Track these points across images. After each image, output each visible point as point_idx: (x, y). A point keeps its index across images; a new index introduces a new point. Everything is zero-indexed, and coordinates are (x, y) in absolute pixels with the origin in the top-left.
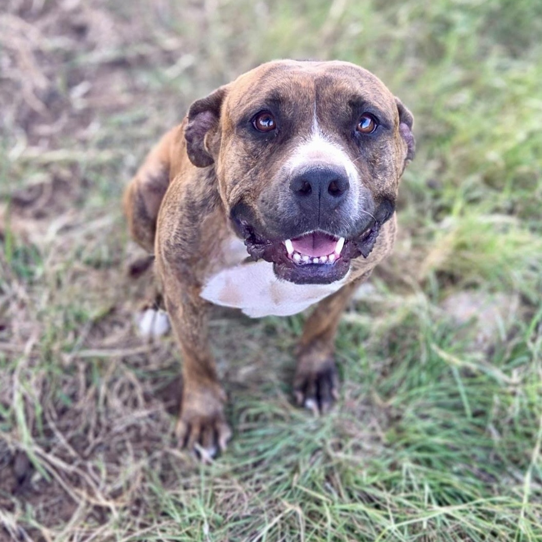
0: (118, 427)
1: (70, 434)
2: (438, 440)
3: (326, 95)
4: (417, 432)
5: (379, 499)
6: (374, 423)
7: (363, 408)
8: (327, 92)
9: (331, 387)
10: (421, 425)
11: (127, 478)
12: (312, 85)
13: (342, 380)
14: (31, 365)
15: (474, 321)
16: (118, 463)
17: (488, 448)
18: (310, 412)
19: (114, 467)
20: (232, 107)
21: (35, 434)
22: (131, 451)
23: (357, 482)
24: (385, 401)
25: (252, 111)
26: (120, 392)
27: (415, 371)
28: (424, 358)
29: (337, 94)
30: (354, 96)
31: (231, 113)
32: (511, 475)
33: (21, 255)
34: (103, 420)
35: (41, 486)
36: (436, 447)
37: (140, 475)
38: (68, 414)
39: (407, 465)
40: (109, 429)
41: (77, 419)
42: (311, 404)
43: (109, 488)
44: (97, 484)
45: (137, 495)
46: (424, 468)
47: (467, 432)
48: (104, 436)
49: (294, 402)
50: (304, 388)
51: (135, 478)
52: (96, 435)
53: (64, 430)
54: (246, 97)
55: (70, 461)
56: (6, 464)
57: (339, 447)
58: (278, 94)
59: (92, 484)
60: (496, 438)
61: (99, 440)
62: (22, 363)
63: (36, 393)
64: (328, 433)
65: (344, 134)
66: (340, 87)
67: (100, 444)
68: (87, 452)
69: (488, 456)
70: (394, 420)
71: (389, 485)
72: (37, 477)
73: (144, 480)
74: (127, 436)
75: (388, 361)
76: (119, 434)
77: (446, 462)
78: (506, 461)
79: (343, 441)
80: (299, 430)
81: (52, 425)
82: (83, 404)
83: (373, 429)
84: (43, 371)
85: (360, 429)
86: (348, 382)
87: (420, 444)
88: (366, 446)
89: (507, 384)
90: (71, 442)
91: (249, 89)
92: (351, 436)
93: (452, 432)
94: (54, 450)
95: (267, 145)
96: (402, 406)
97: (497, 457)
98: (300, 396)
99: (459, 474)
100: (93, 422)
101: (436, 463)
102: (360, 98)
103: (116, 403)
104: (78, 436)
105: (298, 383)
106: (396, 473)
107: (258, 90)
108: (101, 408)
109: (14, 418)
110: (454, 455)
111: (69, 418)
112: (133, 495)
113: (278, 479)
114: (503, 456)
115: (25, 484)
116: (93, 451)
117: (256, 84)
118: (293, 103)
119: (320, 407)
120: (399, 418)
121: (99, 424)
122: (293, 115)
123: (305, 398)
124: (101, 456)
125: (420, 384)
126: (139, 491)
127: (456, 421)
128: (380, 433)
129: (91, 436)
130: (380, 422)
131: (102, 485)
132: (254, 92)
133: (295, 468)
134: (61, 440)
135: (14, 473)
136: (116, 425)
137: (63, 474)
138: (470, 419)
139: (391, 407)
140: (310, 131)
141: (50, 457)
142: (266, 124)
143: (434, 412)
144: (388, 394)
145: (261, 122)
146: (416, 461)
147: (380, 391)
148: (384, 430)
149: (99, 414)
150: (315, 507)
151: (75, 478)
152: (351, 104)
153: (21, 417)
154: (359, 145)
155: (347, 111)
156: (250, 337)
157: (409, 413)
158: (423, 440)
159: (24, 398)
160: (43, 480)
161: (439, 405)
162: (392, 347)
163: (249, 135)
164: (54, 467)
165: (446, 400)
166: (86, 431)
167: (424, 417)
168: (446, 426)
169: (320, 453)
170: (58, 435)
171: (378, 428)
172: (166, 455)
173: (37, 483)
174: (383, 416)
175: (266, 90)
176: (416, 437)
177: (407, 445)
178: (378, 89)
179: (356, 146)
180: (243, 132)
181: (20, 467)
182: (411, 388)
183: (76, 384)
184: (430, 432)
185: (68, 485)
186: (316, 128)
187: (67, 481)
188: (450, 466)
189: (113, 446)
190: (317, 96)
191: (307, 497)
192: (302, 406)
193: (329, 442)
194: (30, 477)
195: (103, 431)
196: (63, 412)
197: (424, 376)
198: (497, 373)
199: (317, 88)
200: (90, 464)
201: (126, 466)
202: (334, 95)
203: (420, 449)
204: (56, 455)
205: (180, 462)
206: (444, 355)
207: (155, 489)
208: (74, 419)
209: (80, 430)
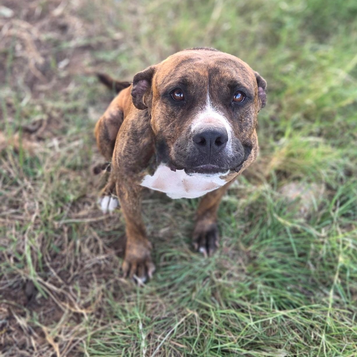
0: (88, 265)
1: (59, 270)
2: (278, 271)
3: (215, 81)
4: (266, 266)
5: (243, 306)
6: (240, 261)
7: (234, 252)
8: (216, 79)
9: (215, 239)
10: (268, 262)
11: (93, 295)
12: (207, 74)
13: (221, 236)
14: (35, 229)
15: (299, 199)
16: (88, 287)
17: (308, 275)
18: (202, 255)
19: (86, 289)
20: (159, 84)
21: (38, 270)
22: (95, 280)
23: (230, 297)
24: (247, 248)
25: (170, 88)
26: (89, 244)
27: (264, 229)
28: (269, 222)
29: (222, 80)
30: (232, 81)
31: (158, 87)
32: (322, 291)
33: (29, 163)
34: (78, 260)
35: (41, 301)
36: (277, 275)
37: (101, 293)
38: (57, 258)
39: (260, 286)
40: (82, 266)
41: (63, 261)
42: (202, 250)
43: (82, 302)
44: (75, 300)
45: (99, 306)
46: (270, 288)
47: (295, 266)
48: (79, 271)
49: (192, 249)
50: (199, 241)
51: (98, 296)
52: (74, 270)
53: (55, 267)
54: (167, 78)
55: (59, 286)
56: (21, 288)
57: (220, 275)
58: (186, 80)
59: (72, 299)
60: (312, 269)
61: (76, 273)
62: (30, 227)
63: (38, 245)
64: (212, 267)
65: (225, 104)
66: (223, 75)
67: (77, 275)
68: (69, 280)
69: (308, 280)
70: (252, 259)
71: (249, 298)
72: (39, 296)
73: (103, 297)
74: (93, 271)
75: (248, 224)
76: (88, 269)
77: (283, 284)
78: (319, 283)
79: (222, 272)
80: (196, 266)
81: (48, 264)
82: (67, 251)
83: (240, 265)
84: (42, 232)
85: (232, 265)
86: (224, 237)
87: (267, 273)
88: (236, 275)
89: (319, 237)
90: (59, 274)
91: (169, 73)
92: (227, 269)
93: (286, 266)
94: (50, 279)
95: (180, 110)
96: (257, 251)
97: (313, 281)
98: (196, 245)
99: (291, 291)
100: (73, 262)
101: (277, 285)
103: (86, 251)
104: (64, 271)
105: (195, 237)
106: (254, 291)
107: (174, 75)
108: (77, 254)
109: (25, 260)
110: (288, 279)
111: (58, 260)
112: (97, 306)
113: (184, 295)
114: (317, 280)
115: (32, 300)
116: (73, 280)
117: (173, 71)
118: (195, 86)
119: (208, 251)
120: (255, 258)
121: (76, 263)
122: (195, 93)
123: (199, 247)
124: (77, 283)
125: (267, 237)
126: (100, 303)
127: (288, 259)
128: (244, 267)
129: (71, 271)
130: (244, 260)
131: (78, 300)
132: (172, 75)
133: (193, 289)
134: (53, 273)
135: (25, 294)
136: (86, 264)
137: (55, 294)
138: (297, 258)
139: (250, 251)
140: (205, 103)
141: (47, 284)
142: (179, 95)
143: (276, 254)
144: (248, 244)
145: (176, 95)
146: (266, 284)
147: (243, 242)
148: (246, 265)
149: (76, 258)
150: (205, 312)
151: (62, 296)
152: (229, 86)
153: (29, 259)
154: (233, 110)
155: (227, 91)
156: (166, 210)
157: (261, 255)
158: (270, 271)
159: (31, 248)
160: (43, 297)
161: (278, 250)
162: (251, 215)
163: (169, 102)
164: (49, 289)
165: (283, 247)
166: (69, 268)
167: (270, 257)
168: (283, 262)
169: (208, 279)
170: (52, 270)
171: (243, 264)
172: (117, 282)
173: (39, 299)
174: (245, 257)
175: (179, 75)
176: (266, 269)
177: (260, 274)
179: (231, 112)
181: (29, 289)
182: (262, 240)
183: (62, 239)
184: (273, 266)
185: (58, 300)
186: (208, 101)
187: (58, 298)
188: (286, 286)
189: (84, 276)
190: (210, 81)
191: (201, 306)
192: (197, 251)
193: (214, 273)
194: (35, 296)
195: (79, 267)
196: (54, 256)
197: (269, 233)
198: (312, 230)
199: (210, 76)
200: (71, 288)
201: (93, 289)
202: (220, 81)
203: (267, 277)
204: (50, 282)
205: (125, 286)
206: (281, 220)
207: (110, 302)
208: (61, 261)
209: (65, 267)
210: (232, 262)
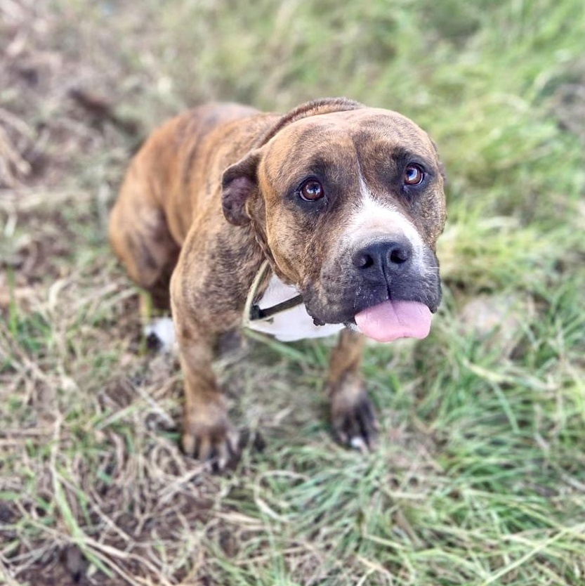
0: (166, 498)
1: (116, 514)
2: (492, 460)
3: (367, 152)
4: (468, 455)
5: (451, 535)
6: (423, 451)
7: (407, 435)
8: (368, 148)
9: (371, 418)
10: (472, 445)
11: (188, 554)
12: (351, 143)
13: (379, 410)
14: (62, 449)
16: (173, 539)
17: (540, 460)
18: (358, 449)
19: (173, 545)
20: (273, 177)
21: (82, 523)
22: (186, 524)
23: (426, 520)
24: (428, 426)
25: (298, 179)
26: (158, 461)
27: (450, 389)
28: (456, 374)
29: (378, 149)
30: (396, 149)
31: (274, 184)
32: (567, 484)
33: (25, 328)
34: (146, 493)
35: (98, 580)
36: (491, 469)
37: (202, 549)
38: (110, 493)
39: (467, 492)
40: (155, 501)
41: (120, 498)
42: (357, 442)
43: (172, 569)
44: (159, 568)
45: (203, 573)
46: (485, 494)
47: (517, 446)
48: (151, 510)
51: (197, 554)
52: (143, 511)
53: (109, 511)
54: (287, 166)
55: (120, 545)
56: (56, 560)
57: (395, 483)
58: (322, 159)
59: (153, 568)
60: (545, 447)
61: (147, 515)
62: (54, 449)
63: (76, 479)
64: (381, 470)
65: (393, 191)
66: (379, 141)
67: (149, 520)
68: (138, 531)
69: (541, 468)
70: (441, 443)
71: (457, 518)
72: (92, 570)
73: (206, 555)
74: (176, 508)
75: (419, 381)
76: (166, 505)
77: (504, 482)
78: (560, 470)
79: (397, 477)
80: (350, 472)
81: (96, 508)
82: (123, 481)
83: (424, 459)
84: (79, 455)
85: (410, 459)
86: (386, 411)
87: (476, 467)
88: (421, 478)
89: (547, 391)
90: (118, 523)
91: (288, 156)
92: (407, 469)
93: (503, 449)
94: (104, 536)
95: (319, 215)
96: (448, 429)
97: (550, 467)
99: (520, 494)
100: (136, 497)
101: (496, 486)
102: (402, 149)
103: (157, 473)
104: (125, 515)
106: (461, 505)
107: (297, 156)
108: (143, 481)
109: (58, 512)
110: (510, 473)
111: (111, 497)
112: (198, 573)
113: (347, 530)
114: (555, 464)
115: (82, 580)
116: (144, 529)
117: (293, 150)
118: (338, 166)
120: (444, 442)
121: (143, 497)
122: (339, 179)
123: (350, 437)
124: (154, 534)
125: (460, 403)
126: (203, 568)
127: (504, 437)
128: (431, 462)
129: (137, 513)
130: (428, 449)
131: (165, 566)
132: (293, 159)
133: (360, 517)
134: (109, 523)
135: (67, 571)
136: (161, 496)
137: (120, 563)
138: (517, 430)
139: (436, 431)
140: (359, 195)
141: (100, 545)
142: (312, 192)
143: (479, 430)
144: (428, 417)
145: (308, 191)
146: (475, 486)
147: (419, 414)
148: (434, 457)
149: (141, 487)
150: (390, 557)
151: (133, 564)
152: (394, 157)
153: (65, 509)
154: (409, 199)
155: (391, 165)
156: (276, 377)
157: (455, 435)
158: (477, 463)
159: (63, 486)
160: (99, 572)
161: (482, 422)
162: (419, 365)
163: (298, 207)
164: (107, 555)
165: (488, 415)
166: (132, 508)
167: (470, 437)
168: (497, 443)
169: (377, 494)
170: (104, 518)
171: (428, 456)
172: (222, 523)
173: (93, 576)
174: (429, 442)
175: (307, 156)
176: (469, 461)
177: (462, 470)
178: (416, 134)
179: (407, 202)
180: (291, 204)
181: (74, 563)
182: (450, 408)
183: (112, 458)
184: (481, 453)
185: (128, 574)
186: (364, 190)
187: (125, 568)
188: (509, 486)
189: (163, 520)
190: (359, 154)
191: (380, 548)
193: (385, 480)
194: (85, 570)
195: (149, 505)
196: (104, 491)
197: (462, 394)
198: (533, 381)
199: (357, 145)
200: (146, 545)
201: (186, 542)
202: (375, 150)
203: (476, 473)
204: (106, 542)
205: (237, 526)
206: (478, 370)
207: (220, 563)
208: (116, 498)
209: (125, 508)
210: (409, 454)
